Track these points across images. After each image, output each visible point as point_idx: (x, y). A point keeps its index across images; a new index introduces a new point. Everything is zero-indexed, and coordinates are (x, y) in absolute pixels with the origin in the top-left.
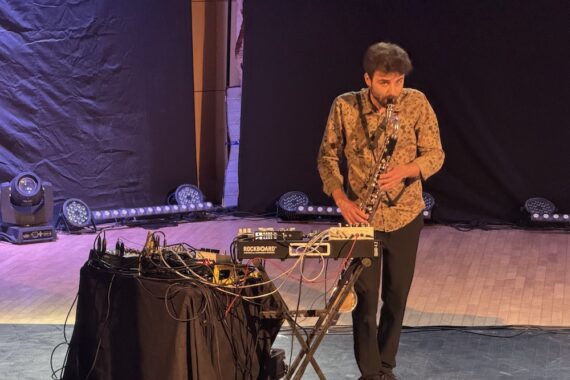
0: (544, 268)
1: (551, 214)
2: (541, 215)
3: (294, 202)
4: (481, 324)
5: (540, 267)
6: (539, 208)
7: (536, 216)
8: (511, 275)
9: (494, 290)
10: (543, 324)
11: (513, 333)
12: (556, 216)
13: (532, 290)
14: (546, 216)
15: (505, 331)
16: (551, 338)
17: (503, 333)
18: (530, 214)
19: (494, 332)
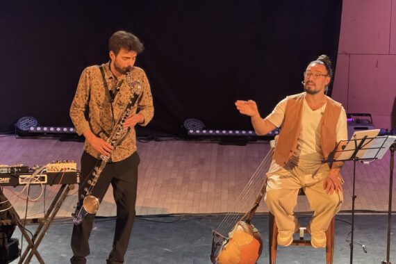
0: (196, 169)
1: (201, 130)
2: (195, 131)
3: (28, 124)
4: (153, 214)
5: (193, 169)
6: (194, 126)
7: (191, 131)
8: (174, 175)
9: (161, 187)
10: (193, 212)
11: (174, 219)
12: (204, 132)
13: (187, 186)
14: (198, 132)
15: (169, 218)
16: (198, 222)
17: (167, 220)
18: (188, 130)
19: (161, 219)
